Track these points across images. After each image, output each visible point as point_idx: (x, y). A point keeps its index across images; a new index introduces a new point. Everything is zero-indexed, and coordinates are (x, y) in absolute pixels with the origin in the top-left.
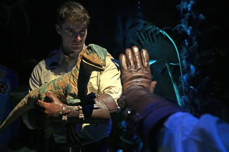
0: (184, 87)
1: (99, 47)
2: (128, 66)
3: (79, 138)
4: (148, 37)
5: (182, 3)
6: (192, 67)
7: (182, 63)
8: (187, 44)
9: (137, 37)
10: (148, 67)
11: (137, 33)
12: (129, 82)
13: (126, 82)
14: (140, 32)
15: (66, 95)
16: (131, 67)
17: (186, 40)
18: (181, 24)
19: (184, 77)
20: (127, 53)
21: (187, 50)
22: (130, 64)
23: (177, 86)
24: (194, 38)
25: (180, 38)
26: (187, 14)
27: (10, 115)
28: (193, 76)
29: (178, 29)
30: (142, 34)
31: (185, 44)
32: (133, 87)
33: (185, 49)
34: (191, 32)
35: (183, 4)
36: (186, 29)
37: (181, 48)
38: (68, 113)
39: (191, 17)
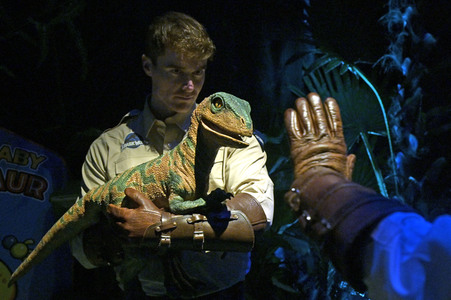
0: (396, 178)
1: (236, 99)
2: (302, 132)
3: (190, 281)
4: (326, 81)
5: (391, 11)
6: (412, 138)
7: (393, 130)
8: (401, 92)
9: (303, 80)
10: (339, 131)
11: (303, 72)
12: (305, 162)
13: (299, 162)
14: (308, 72)
15: (168, 193)
16: (307, 133)
17: (399, 86)
18: (388, 53)
19: (397, 160)
20: (298, 107)
21: (402, 104)
22: (306, 127)
23: (384, 176)
24: (415, 82)
25: (388, 81)
26: (401, 34)
27: (46, 238)
28: (414, 156)
29: (383, 63)
30: (312, 74)
31: (398, 93)
32: (313, 171)
33: (398, 104)
34: (410, 68)
35: (393, 14)
36: (398, 63)
37: (391, 101)
38: (172, 229)
39: (408, 39)
